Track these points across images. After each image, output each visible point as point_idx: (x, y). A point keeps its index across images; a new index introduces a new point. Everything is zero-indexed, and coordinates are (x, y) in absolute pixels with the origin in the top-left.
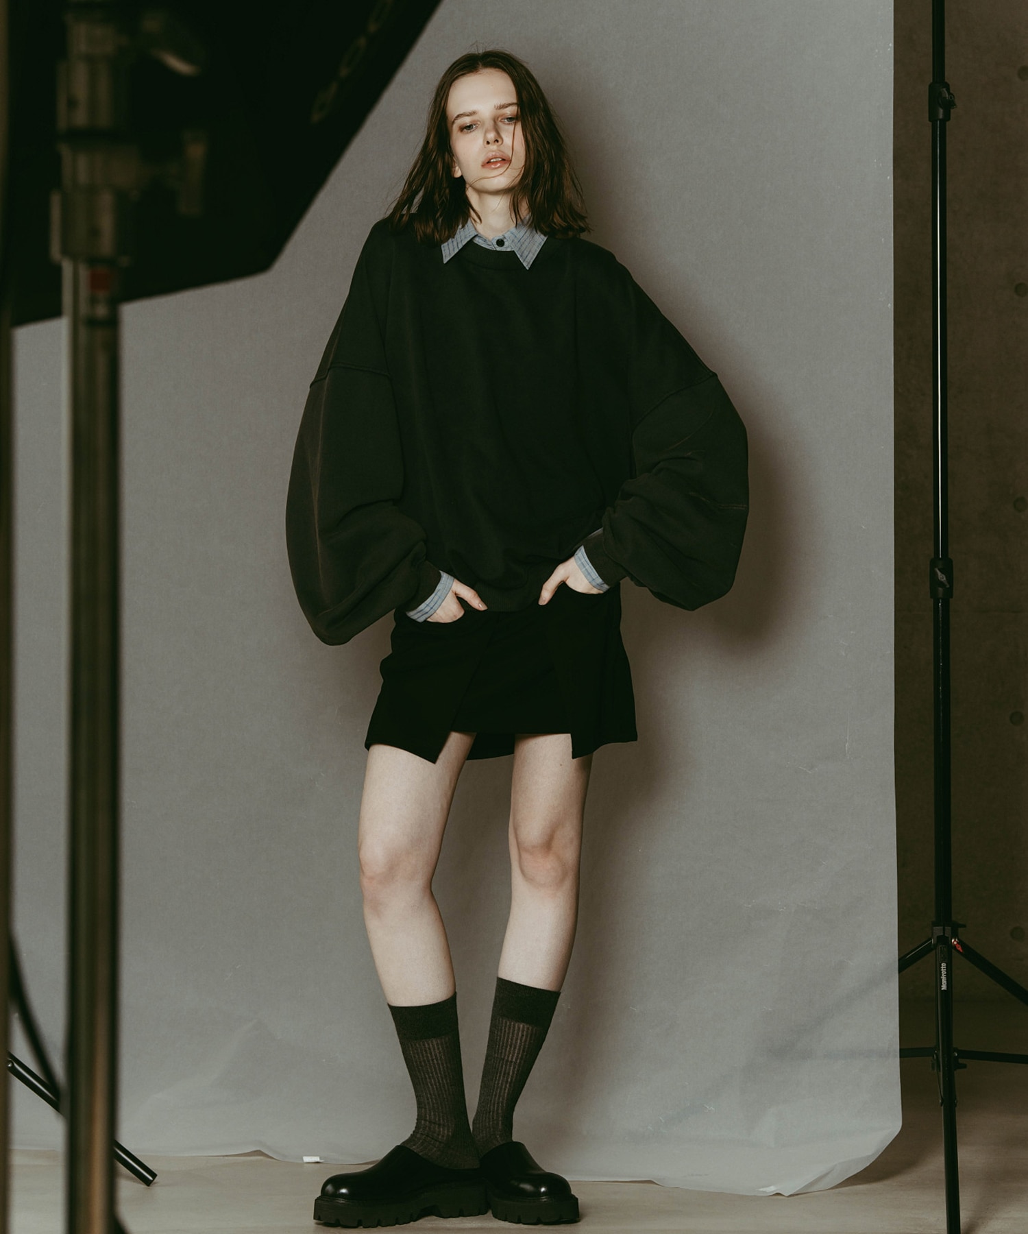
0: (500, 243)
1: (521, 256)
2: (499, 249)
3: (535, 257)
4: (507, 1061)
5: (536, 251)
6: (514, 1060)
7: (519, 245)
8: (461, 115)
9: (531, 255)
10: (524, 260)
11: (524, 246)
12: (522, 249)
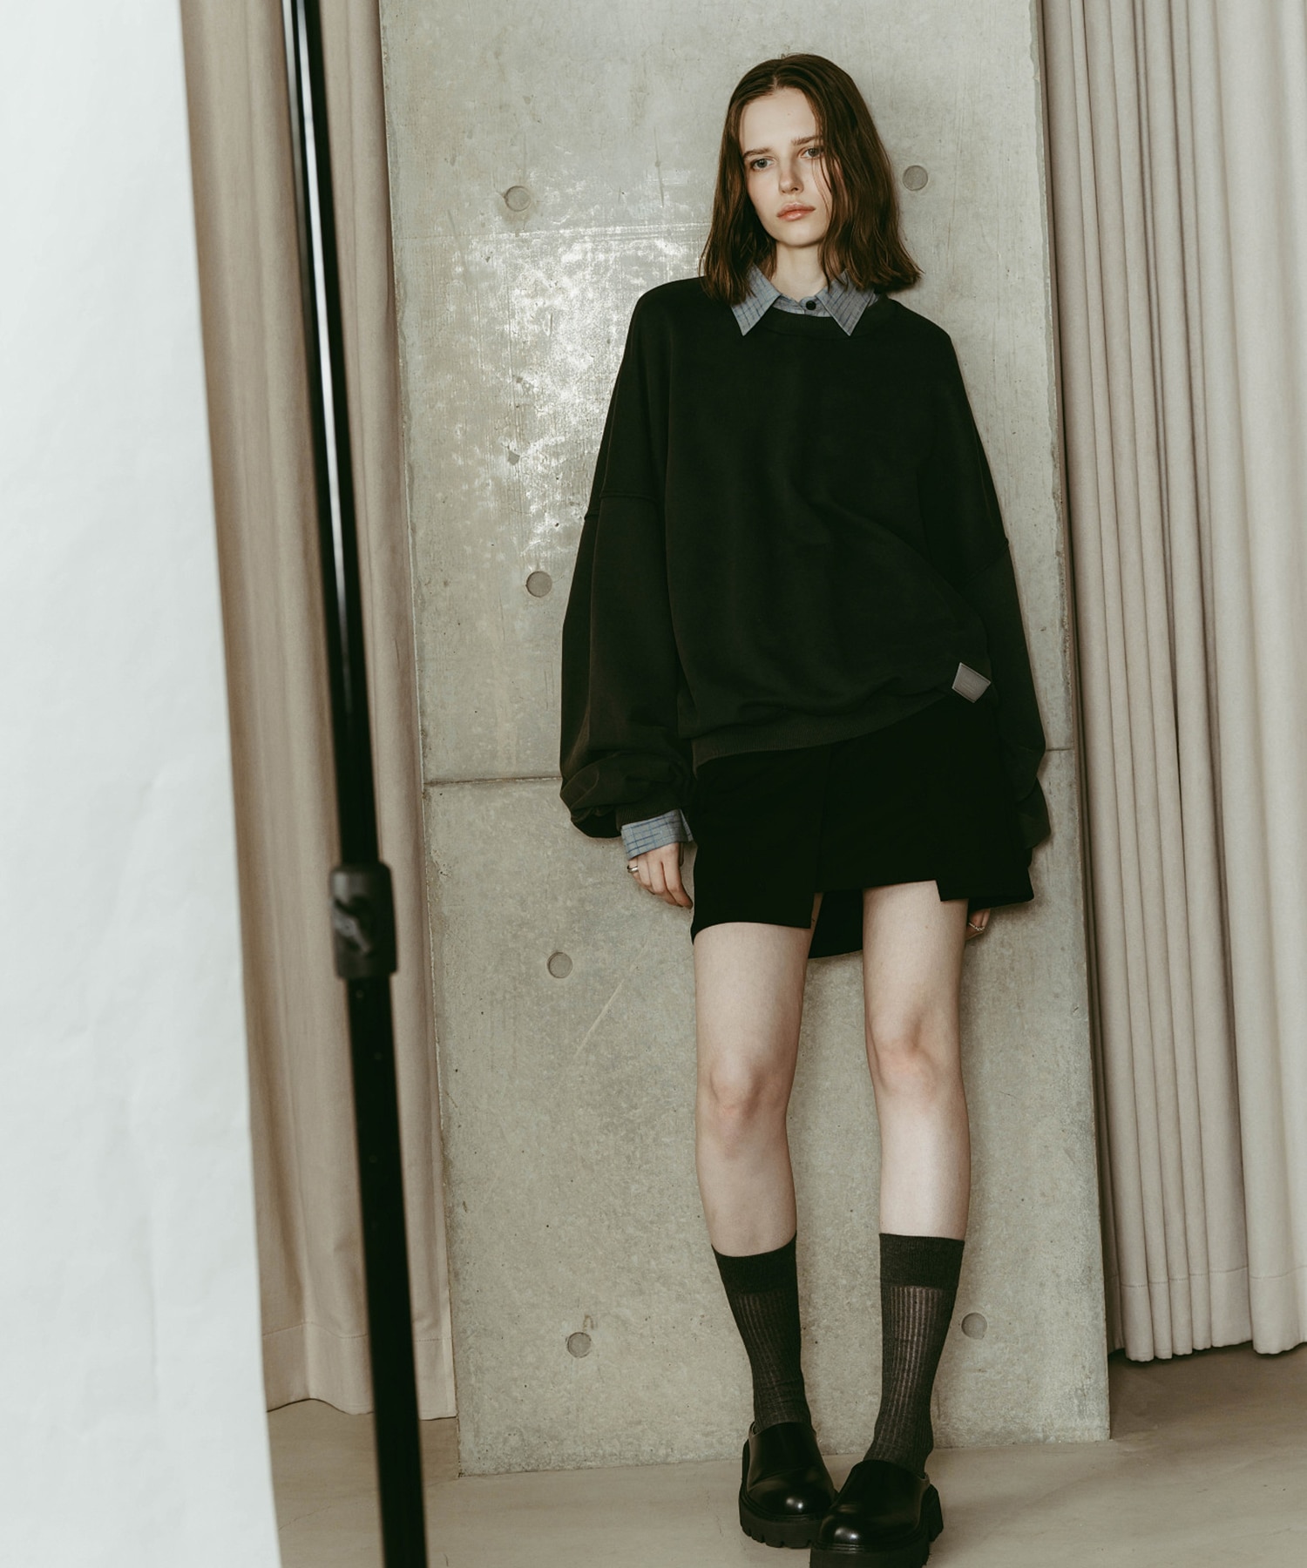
0: (811, 305)
1: (840, 320)
2: (810, 312)
3: (857, 321)
4: (902, 1341)
5: (858, 314)
6: (910, 1338)
7: (836, 307)
8: (752, 152)
9: (852, 318)
10: (844, 325)
11: (842, 308)
12: (840, 312)
